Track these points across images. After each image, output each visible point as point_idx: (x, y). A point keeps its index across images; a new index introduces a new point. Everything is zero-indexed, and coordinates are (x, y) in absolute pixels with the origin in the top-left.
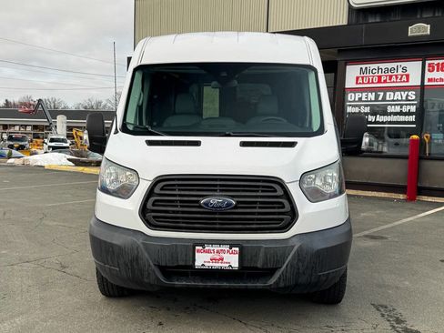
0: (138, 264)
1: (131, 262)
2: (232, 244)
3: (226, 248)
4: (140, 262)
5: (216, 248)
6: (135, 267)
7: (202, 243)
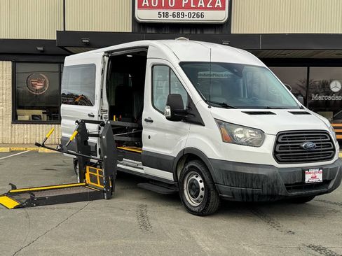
0: (277, 184)
1: (273, 184)
2: (320, 168)
3: (317, 170)
4: (278, 183)
5: (314, 171)
6: (275, 186)
7: (308, 169)
